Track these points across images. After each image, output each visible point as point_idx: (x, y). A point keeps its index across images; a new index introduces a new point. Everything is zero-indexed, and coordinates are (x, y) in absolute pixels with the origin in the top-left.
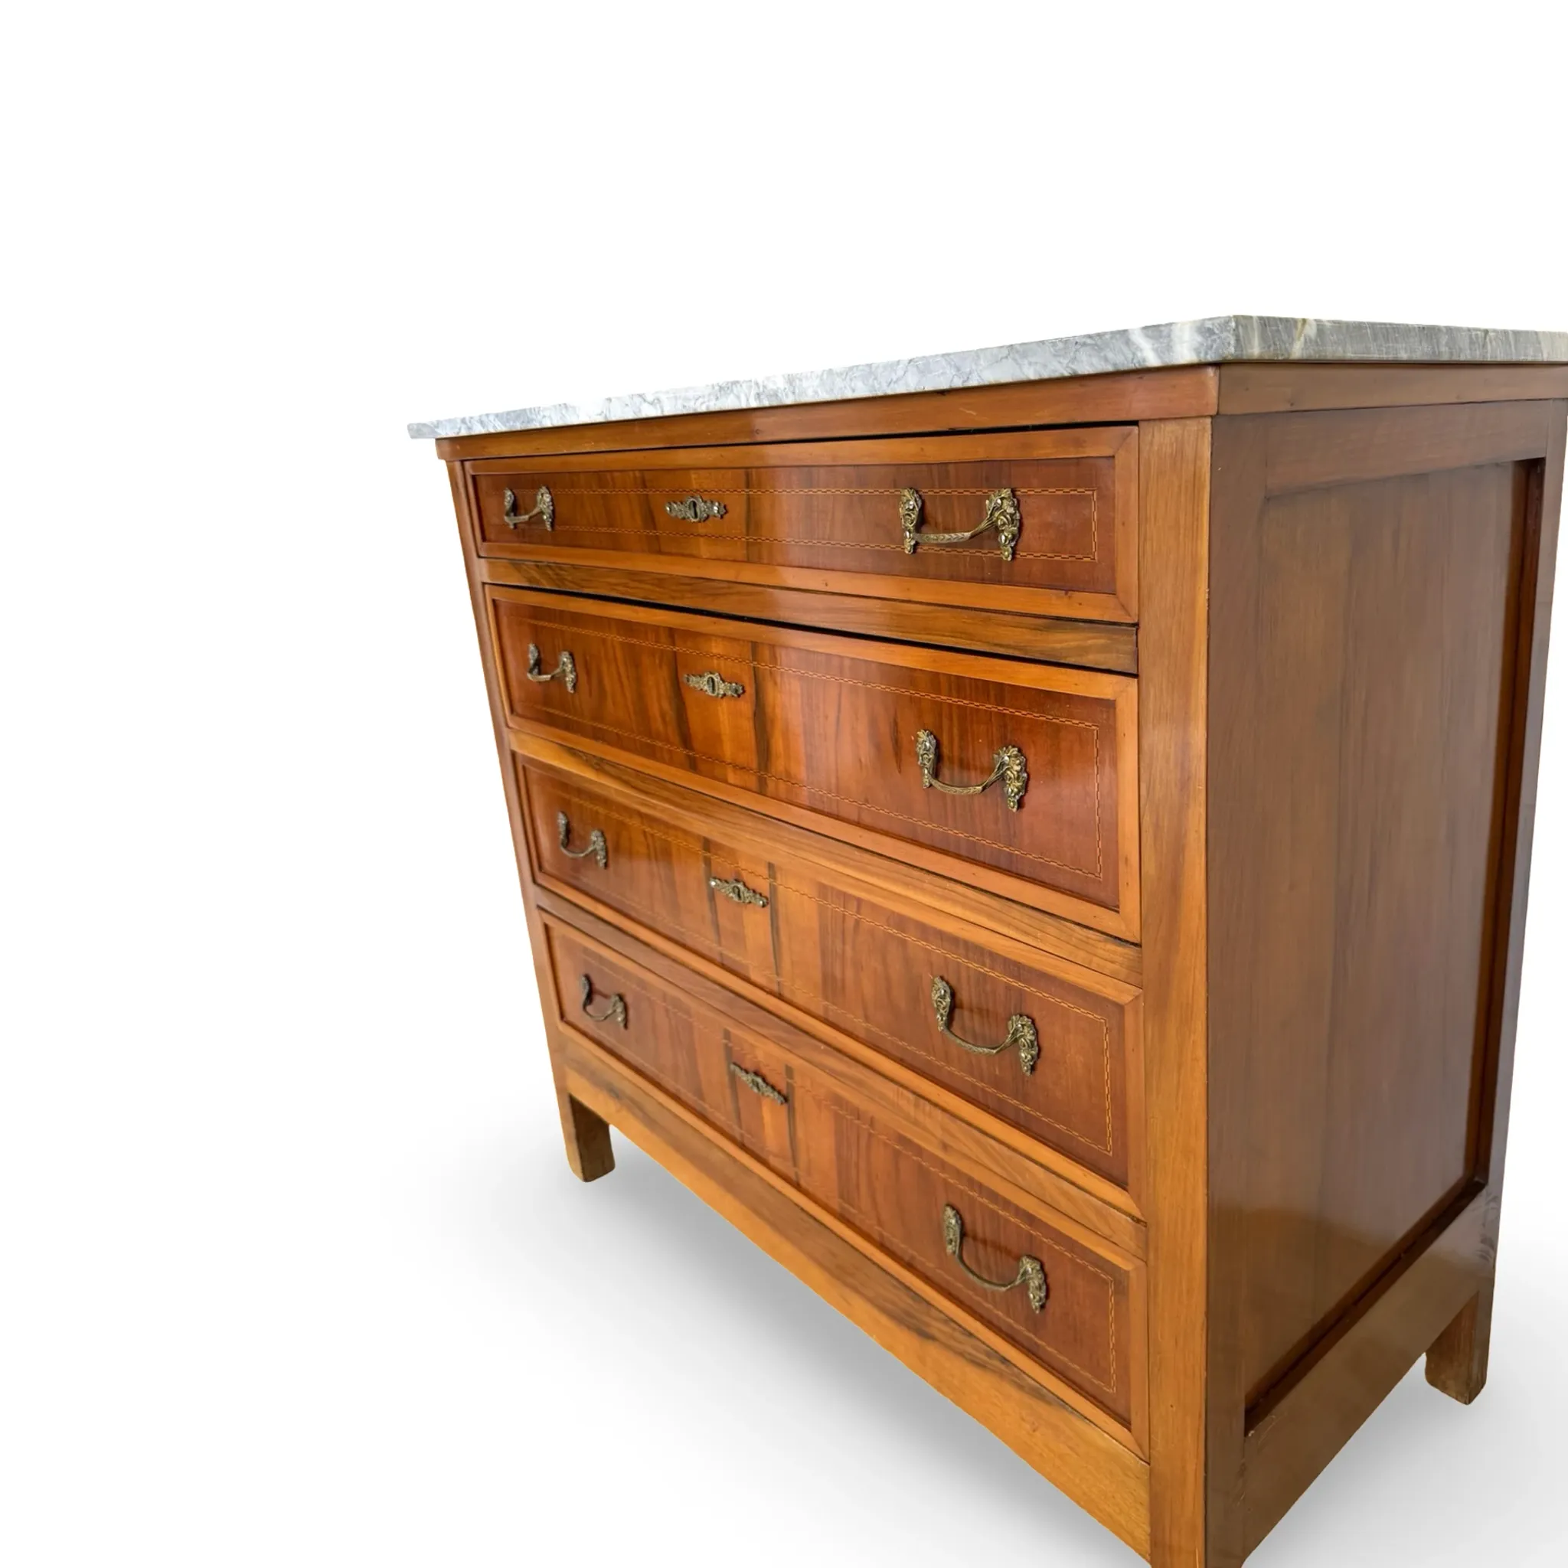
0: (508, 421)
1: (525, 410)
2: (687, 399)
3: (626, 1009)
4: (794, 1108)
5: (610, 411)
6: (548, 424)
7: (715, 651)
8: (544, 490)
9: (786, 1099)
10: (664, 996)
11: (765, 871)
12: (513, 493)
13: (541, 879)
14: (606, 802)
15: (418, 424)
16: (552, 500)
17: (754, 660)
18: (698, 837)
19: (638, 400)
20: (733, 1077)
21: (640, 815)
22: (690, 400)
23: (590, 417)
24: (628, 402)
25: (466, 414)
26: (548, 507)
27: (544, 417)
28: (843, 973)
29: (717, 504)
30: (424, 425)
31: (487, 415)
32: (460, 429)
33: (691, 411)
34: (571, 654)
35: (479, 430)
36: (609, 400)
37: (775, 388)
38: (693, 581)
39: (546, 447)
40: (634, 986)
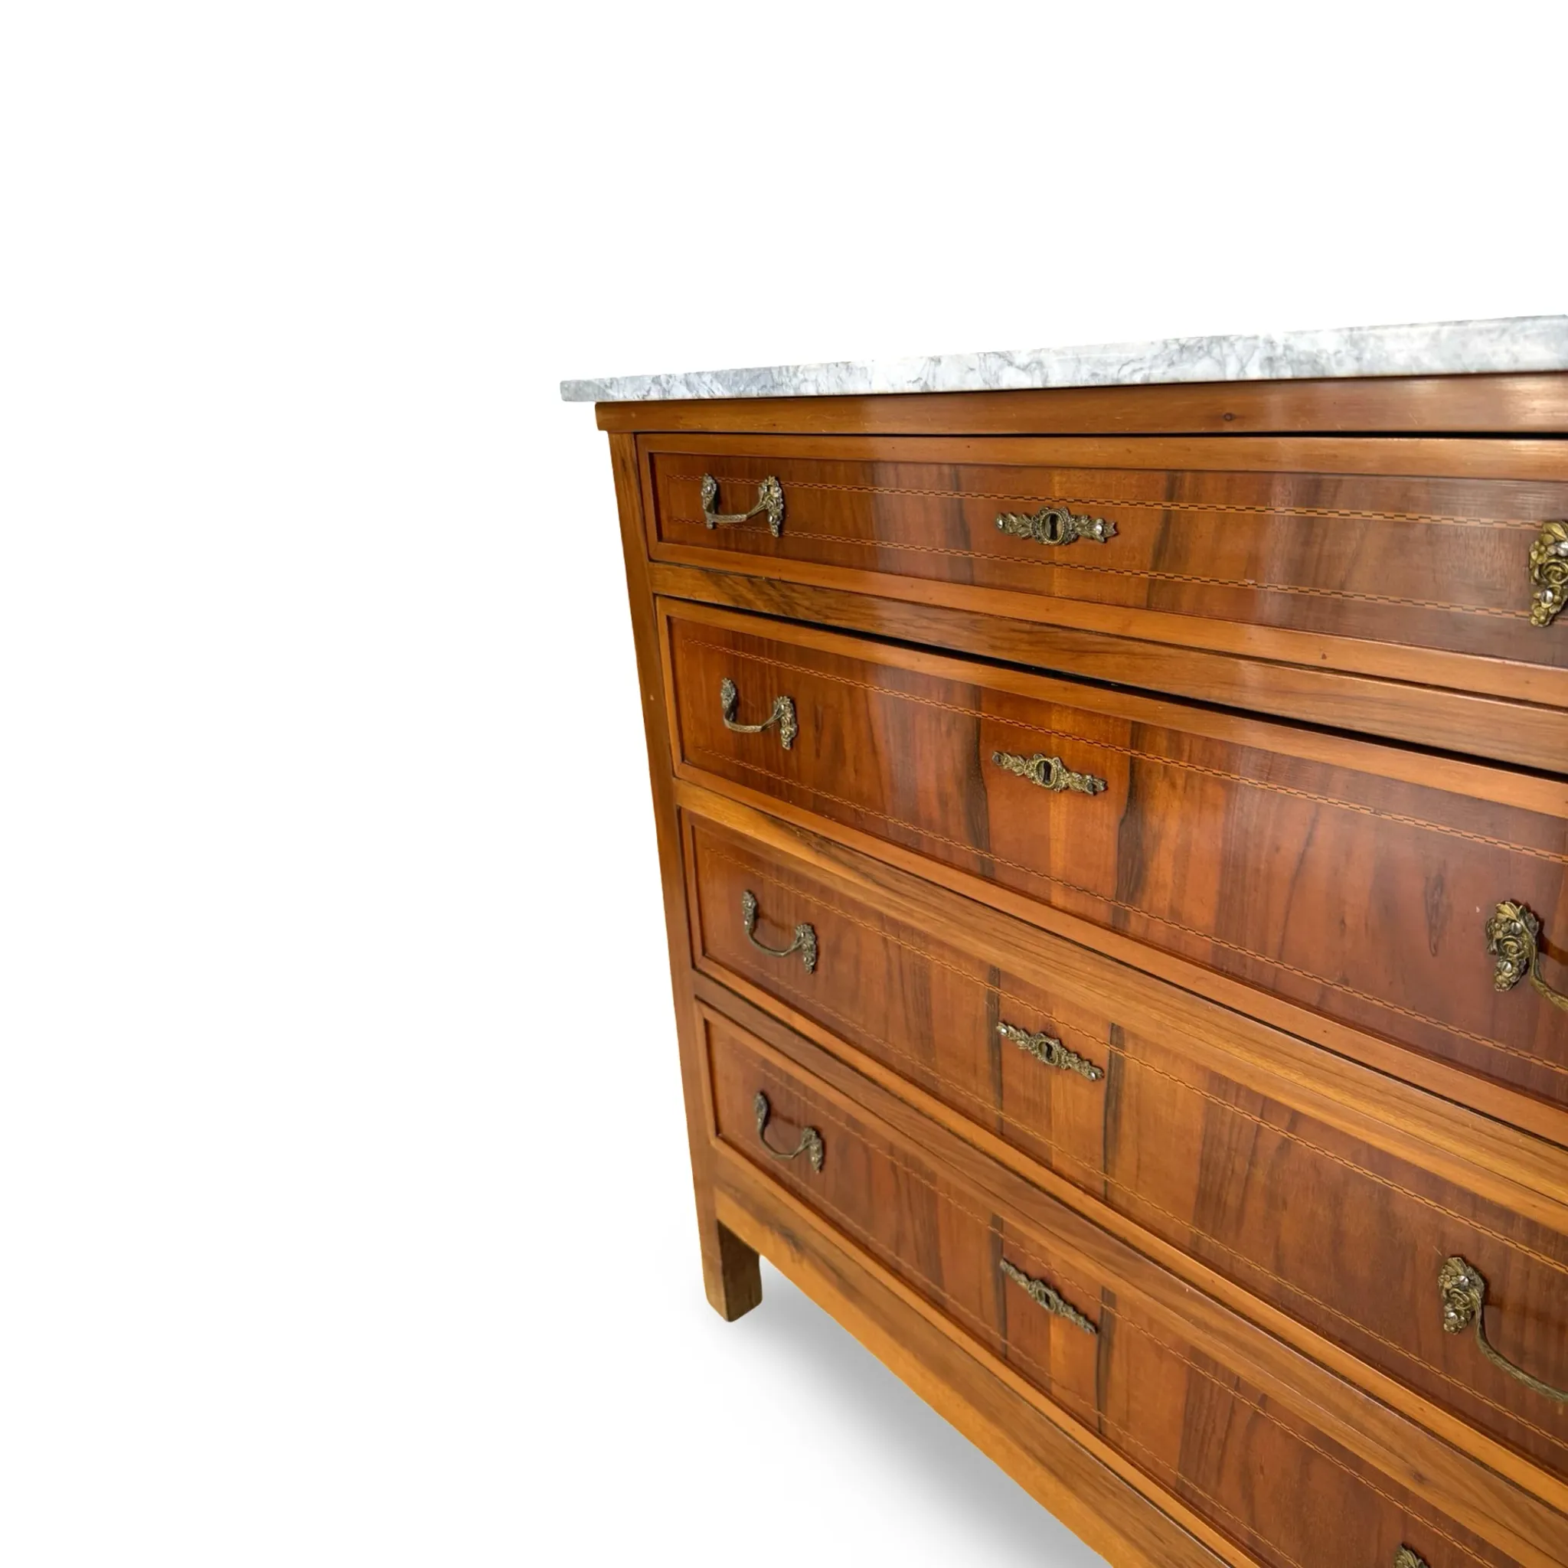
0: (736, 383)
1: (769, 370)
2: (1106, 364)
3: (824, 1147)
4: (1110, 1343)
5: (934, 377)
6: (810, 390)
7: (1056, 726)
8: (772, 480)
9: (1097, 1329)
10: (891, 1149)
11: (1104, 1034)
12: (716, 482)
13: (703, 964)
14: (824, 892)
15: (578, 383)
16: (783, 496)
17: (1134, 745)
18: (981, 964)
19: (993, 363)
20: (1001, 1278)
21: (881, 917)
22: (1111, 364)
23: (893, 385)
24: (975, 365)
25: (661, 371)
26: (777, 504)
27: (806, 380)
28: (1244, 1200)
29: (1099, 521)
30: (588, 383)
31: (699, 374)
32: (648, 391)
33: (1108, 382)
34: (793, 701)
35: (680, 393)
36: (938, 361)
37: (1315, 350)
38: (1037, 628)
39: (787, 422)
40: (842, 1124)
